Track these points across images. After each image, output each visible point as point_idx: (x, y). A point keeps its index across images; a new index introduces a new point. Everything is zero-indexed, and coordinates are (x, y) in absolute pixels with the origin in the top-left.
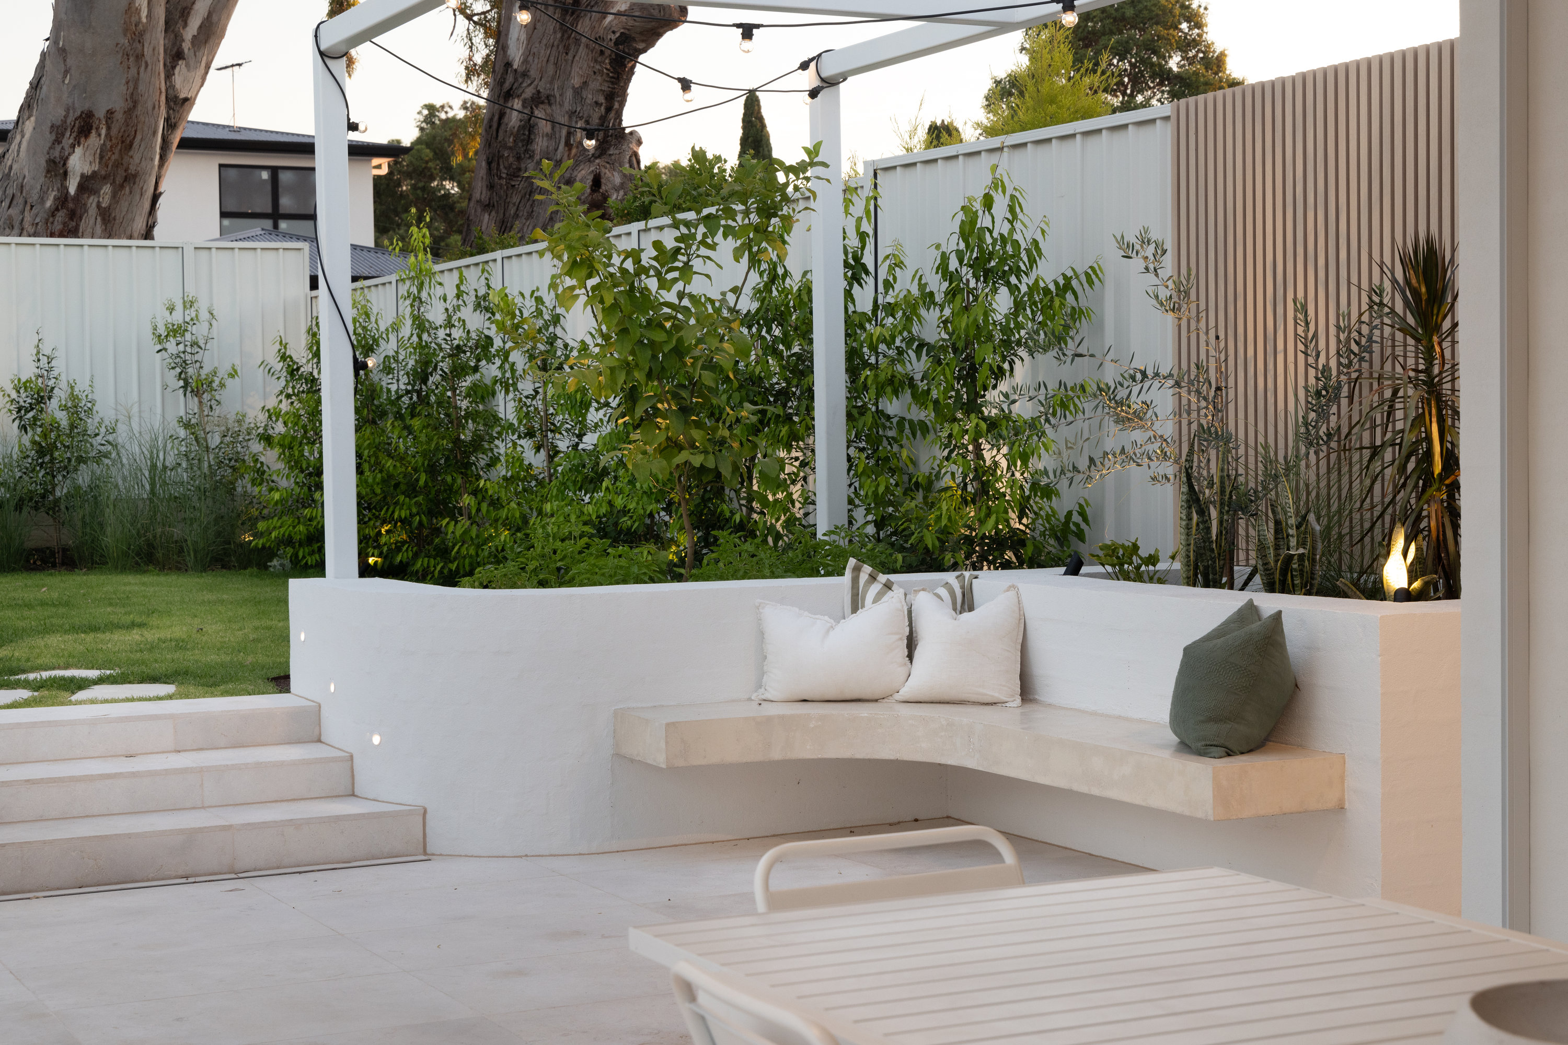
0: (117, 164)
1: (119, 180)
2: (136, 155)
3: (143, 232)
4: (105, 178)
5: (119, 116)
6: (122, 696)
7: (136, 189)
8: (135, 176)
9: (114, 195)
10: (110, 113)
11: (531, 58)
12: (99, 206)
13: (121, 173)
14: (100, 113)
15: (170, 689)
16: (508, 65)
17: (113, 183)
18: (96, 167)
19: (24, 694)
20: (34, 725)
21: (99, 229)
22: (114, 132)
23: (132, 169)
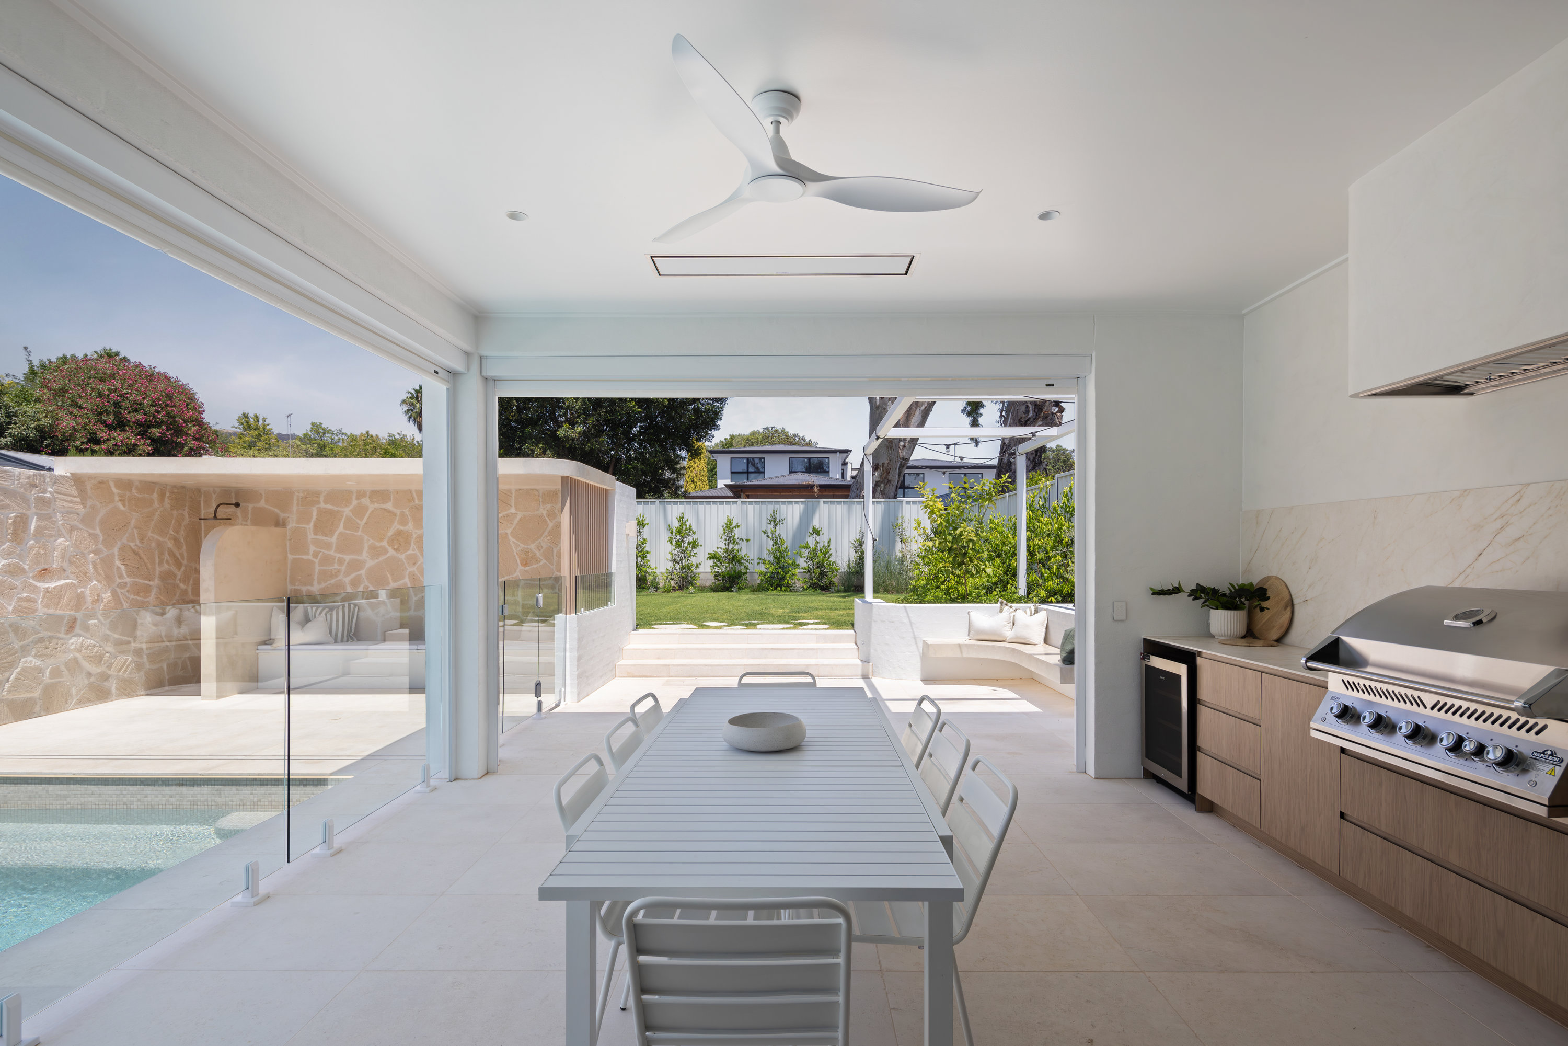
0: (885, 478)
1: (886, 482)
2: (891, 475)
3: (893, 496)
4: (882, 482)
5: (886, 464)
6: (822, 628)
7: (891, 485)
8: (890, 481)
9: (884, 487)
10: (883, 464)
11: (1011, 441)
12: (880, 490)
13: (886, 481)
14: (881, 464)
15: (827, 626)
16: (1004, 443)
17: (884, 483)
18: (879, 479)
19: (792, 625)
20: (796, 634)
21: (880, 496)
22: (884, 469)
23: (890, 479)
